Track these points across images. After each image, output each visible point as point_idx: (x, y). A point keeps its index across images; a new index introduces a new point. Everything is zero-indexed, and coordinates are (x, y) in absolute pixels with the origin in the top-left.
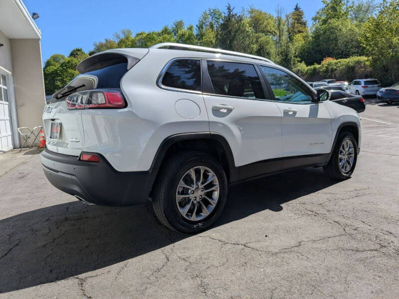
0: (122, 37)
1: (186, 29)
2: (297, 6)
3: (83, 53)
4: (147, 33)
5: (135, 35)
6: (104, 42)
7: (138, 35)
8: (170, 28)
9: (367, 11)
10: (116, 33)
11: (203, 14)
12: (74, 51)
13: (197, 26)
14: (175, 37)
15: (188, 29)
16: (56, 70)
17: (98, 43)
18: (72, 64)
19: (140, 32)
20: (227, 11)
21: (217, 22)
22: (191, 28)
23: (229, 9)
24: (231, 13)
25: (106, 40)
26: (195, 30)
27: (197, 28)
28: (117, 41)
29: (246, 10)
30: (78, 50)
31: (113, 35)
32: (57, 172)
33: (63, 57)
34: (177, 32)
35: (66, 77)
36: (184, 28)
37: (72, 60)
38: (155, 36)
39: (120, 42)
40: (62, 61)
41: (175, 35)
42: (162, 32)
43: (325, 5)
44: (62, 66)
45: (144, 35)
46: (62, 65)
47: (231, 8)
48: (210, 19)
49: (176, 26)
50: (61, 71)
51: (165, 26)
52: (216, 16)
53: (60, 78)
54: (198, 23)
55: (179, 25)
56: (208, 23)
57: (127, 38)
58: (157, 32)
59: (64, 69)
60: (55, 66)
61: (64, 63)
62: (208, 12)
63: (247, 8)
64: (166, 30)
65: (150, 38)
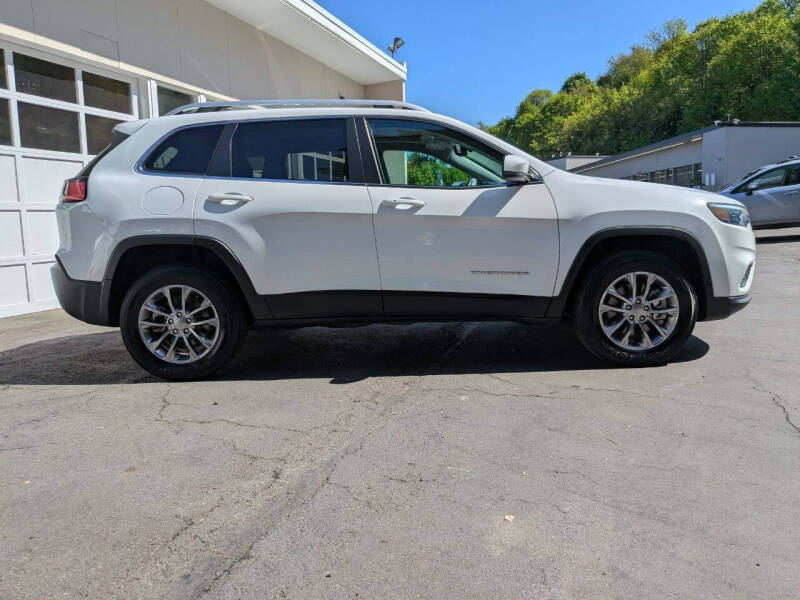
0: (666, 37)
3: (587, 82)
4: (720, 21)
5: (694, 28)
6: (628, 53)
7: (699, 27)
10: (651, 32)
12: (571, 80)
16: (534, 121)
17: (616, 58)
18: (561, 107)
19: (704, 22)
25: (634, 49)
28: (653, 47)
30: (578, 77)
31: (646, 36)
33: (548, 94)
35: (550, 131)
37: (562, 99)
38: (739, 23)
39: (659, 51)
40: (546, 101)
42: (758, 12)
44: (543, 112)
45: (714, 26)
46: (544, 109)
50: (541, 121)
53: (539, 134)
57: (675, 39)
58: (746, 13)
59: (547, 117)
60: (533, 113)
61: (548, 105)
64: (771, 4)
65: (726, 29)
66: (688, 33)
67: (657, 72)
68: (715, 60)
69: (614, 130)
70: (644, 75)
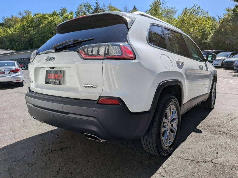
0: (24, 15)
1: (68, 13)
2: (134, 7)
4: (42, 14)
5: (34, 15)
6: (10, 17)
7: (35, 15)
8: (58, 12)
9: (172, 13)
11: (80, 6)
13: (76, 12)
14: (61, 18)
15: (70, 14)
17: (6, 18)
19: (37, 13)
20: (96, 5)
21: (88, 11)
22: (71, 13)
23: (97, 4)
24: (98, 7)
25: (12, 16)
26: (74, 15)
27: (76, 14)
28: (20, 17)
29: (106, 6)
31: (18, 13)
32: (68, 113)
34: (63, 15)
36: (67, 13)
38: (47, 16)
39: (23, 19)
41: (61, 16)
42: (52, 14)
43: (151, 8)
45: (40, 15)
47: (99, 4)
48: (84, 9)
49: (62, 11)
51: (54, 11)
52: (88, 7)
54: (76, 11)
55: (64, 11)
56: (82, 11)
57: (28, 16)
58: (49, 14)
62: (82, 5)
63: (107, 5)
64: (55, 13)
65: (44, 17)
66: (32, 15)
67: (23, 25)
68: (42, 25)
69: (10, 42)
70: (18, 25)
